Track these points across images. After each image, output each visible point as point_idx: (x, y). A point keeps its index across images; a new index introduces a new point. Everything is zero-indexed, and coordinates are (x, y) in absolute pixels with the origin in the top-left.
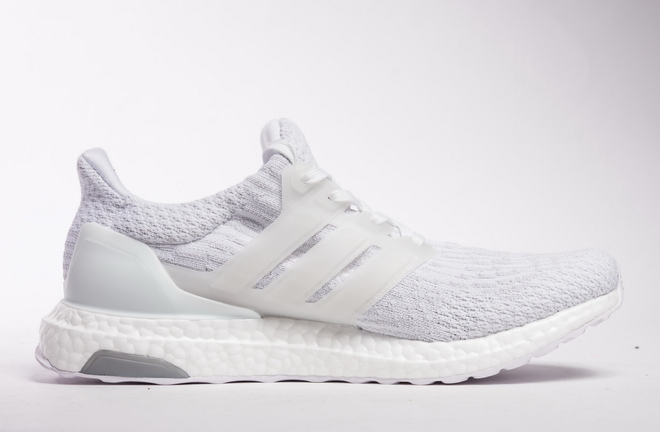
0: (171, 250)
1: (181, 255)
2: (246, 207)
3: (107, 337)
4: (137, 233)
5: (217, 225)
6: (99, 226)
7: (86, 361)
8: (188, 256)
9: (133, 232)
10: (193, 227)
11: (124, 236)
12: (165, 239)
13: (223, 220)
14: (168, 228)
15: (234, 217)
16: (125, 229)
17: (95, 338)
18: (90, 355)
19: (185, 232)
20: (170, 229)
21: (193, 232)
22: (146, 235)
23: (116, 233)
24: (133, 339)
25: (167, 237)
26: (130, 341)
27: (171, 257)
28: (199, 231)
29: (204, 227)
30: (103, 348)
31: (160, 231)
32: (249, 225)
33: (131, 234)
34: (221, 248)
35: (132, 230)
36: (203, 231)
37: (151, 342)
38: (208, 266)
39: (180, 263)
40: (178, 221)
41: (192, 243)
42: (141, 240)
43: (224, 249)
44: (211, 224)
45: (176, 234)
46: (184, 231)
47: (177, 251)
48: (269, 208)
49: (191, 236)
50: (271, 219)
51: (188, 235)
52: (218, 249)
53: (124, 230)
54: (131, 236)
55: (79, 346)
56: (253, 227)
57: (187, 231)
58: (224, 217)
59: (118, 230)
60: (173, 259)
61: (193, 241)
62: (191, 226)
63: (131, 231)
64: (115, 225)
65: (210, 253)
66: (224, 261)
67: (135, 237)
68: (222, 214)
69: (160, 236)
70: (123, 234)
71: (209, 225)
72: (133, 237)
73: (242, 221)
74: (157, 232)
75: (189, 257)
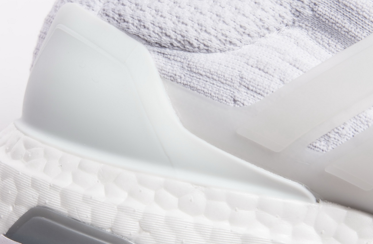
0: (182, 60)
1: (197, 71)
2: (320, 9)
3: (53, 187)
4: (133, 24)
5: (266, 31)
6: (83, 8)
7: (16, 219)
8: (208, 74)
9: (127, 22)
10: (225, 27)
11: (113, 29)
12: (176, 40)
13: (278, 25)
14: (183, 23)
15: (297, 24)
16: (116, 17)
17: (35, 184)
18: (23, 210)
19: (209, 33)
20: (186, 25)
21: (223, 35)
22: (146, 30)
23: (103, 22)
24: (91, 198)
25: (179, 38)
26: (86, 199)
27: (178, 71)
28: (234, 36)
29: (243, 30)
30: (42, 204)
31: (169, 25)
32: (321, 42)
33: (124, 25)
34: (266, 70)
35: (126, 20)
36: (239, 37)
37: (121, 208)
38: (238, 96)
39: (192, 85)
40: (201, 13)
41: (219, 54)
42: (137, 36)
43: (270, 72)
44: (257, 29)
45: (195, 34)
46: (208, 31)
47: (191, 63)
48: (359, 14)
49: (218, 42)
50: (359, 35)
51: (214, 39)
52: (260, 69)
53: (114, 19)
54: (123, 29)
55: (9, 192)
56: (327, 46)
57: (213, 32)
58: (280, 19)
59: (107, 17)
60: (183, 76)
61: (221, 51)
62: (221, 25)
63: (124, 21)
64: (104, 10)
65: (245, 75)
66: (266, 91)
67: (129, 31)
68: (277, 15)
69: (168, 34)
70: (113, 24)
71: (252, 28)
72: (126, 30)
73: (310, 33)
74: (163, 26)
75: (210, 76)
